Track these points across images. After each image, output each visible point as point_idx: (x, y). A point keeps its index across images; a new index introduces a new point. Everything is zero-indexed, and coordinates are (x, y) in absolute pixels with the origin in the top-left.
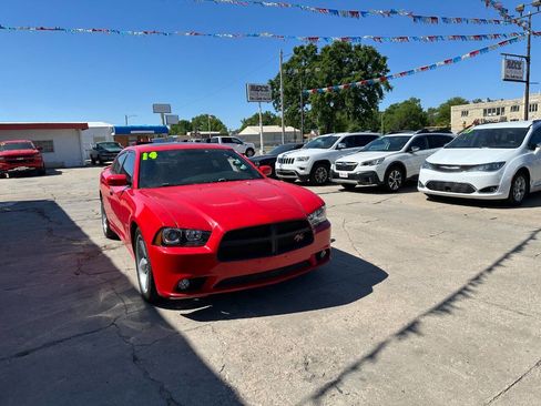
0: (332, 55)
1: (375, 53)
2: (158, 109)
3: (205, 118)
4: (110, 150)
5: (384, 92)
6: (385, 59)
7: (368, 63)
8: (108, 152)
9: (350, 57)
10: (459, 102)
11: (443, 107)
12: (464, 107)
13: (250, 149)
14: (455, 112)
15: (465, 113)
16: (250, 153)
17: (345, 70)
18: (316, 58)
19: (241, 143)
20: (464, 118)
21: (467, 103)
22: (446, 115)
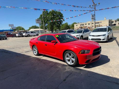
0: (52, 13)
1: (60, 13)
2: (10, 25)
3: (19, 27)
4: (2, 36)
5: (63, 21)
6: (62, 14)
7: (59, 15)
8: (2, 37)
9: (56, 14)
10: (75, 23)
11: (72, 24)
12: (76, 24)
13: (37, 34)
14: (75, 25)
15: (77, 25)
16: (37, 35)
17: (55, 17)
18: (48, 14)
19: (35, 33)
20: (77, 27)
21: (77, 23)
22: (73, 26)
